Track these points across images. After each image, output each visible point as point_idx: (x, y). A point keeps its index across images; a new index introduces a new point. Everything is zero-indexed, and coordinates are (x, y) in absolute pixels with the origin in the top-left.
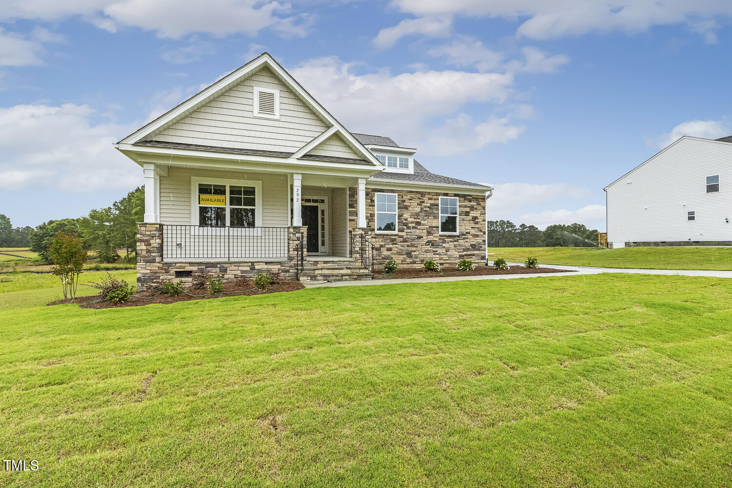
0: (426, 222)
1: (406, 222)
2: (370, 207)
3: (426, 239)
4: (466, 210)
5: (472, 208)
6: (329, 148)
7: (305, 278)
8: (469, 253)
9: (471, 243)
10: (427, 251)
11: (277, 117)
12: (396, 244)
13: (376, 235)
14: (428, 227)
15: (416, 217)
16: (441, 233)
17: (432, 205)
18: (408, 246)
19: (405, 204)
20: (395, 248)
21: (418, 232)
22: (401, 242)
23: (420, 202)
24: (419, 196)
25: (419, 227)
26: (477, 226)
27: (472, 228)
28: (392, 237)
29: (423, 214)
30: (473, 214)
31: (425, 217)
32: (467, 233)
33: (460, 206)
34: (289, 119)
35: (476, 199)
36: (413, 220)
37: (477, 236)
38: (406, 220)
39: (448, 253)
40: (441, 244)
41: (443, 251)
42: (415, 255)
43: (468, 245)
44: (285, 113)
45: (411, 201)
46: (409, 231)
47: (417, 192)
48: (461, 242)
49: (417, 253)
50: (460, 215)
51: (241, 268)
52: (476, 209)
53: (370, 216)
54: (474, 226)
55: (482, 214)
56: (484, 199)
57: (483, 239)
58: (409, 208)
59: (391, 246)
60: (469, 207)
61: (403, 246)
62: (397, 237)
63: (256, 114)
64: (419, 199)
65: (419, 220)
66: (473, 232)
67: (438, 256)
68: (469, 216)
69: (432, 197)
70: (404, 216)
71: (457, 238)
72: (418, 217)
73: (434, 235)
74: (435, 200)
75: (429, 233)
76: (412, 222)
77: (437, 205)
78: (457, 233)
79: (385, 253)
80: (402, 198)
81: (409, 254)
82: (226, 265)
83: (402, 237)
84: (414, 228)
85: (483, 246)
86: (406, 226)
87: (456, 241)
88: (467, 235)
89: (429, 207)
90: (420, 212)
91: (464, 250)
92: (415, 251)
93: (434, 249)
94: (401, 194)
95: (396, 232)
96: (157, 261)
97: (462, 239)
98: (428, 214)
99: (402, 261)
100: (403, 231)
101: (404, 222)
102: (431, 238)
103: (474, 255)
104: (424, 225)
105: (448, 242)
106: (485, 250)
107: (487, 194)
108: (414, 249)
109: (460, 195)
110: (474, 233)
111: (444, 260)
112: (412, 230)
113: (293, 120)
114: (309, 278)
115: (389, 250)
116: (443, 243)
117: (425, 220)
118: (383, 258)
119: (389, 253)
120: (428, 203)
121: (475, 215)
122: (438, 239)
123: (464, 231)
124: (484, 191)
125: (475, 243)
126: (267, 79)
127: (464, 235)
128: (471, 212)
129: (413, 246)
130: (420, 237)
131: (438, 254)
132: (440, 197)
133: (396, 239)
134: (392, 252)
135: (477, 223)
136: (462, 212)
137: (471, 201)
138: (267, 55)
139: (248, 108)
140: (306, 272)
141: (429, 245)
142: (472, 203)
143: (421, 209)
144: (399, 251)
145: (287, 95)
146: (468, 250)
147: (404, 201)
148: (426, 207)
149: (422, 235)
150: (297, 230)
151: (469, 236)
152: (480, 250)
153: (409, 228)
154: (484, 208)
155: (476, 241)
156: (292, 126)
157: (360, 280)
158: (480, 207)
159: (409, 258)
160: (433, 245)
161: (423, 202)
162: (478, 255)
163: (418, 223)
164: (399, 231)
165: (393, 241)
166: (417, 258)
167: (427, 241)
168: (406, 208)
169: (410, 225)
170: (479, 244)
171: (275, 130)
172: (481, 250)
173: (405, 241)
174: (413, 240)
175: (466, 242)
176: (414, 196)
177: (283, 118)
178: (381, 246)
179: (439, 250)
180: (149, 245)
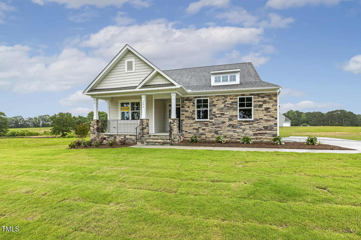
0: (228, 113)
1: (214, 113)
2: (192, 107)
3: (227, 123)
4: (259, 104)
5: (265, 102)
6: (156, 80)
7: (139, 143)
8: (261, 132)
9: (264, 125)
10: (228, 131)
11: (134, 71)
12: (208, 126)
13: (196, 121)
14: (230, 116)
15: (221, 110)
16: (239, 119)
17: (232, 102)
18: (216, 127)
19: (214, 103)
20: (207, 129)
21: (222, 119)
22: (211, 125)
23: (224, 101)
24: (224, 98)
25: (223, 116)
26: (269, 114)
27: (265, 115)
28: (205, 123)
29: (226, 108)
30: (265, 106)
31: (227, 110)
32: (260, 119)
33: (254, 102)
34: (138, 71)
35: (269, 95)
36: (219, 112)
37: (269, 121)
38: (215, 112)
39: (244, 132)
40: (239, 126)
41: (241, 131)
42: (220, 133)
43: (261, 127)
44: (137, 68)
45: (217, 101)
46: (216, 119)
47: (222, 96)
48: (255, 125)
49: (222, 132)
50: (254, 107)
51: (121, 137)
52: (269, 102)
53: (193, 112)
54: (267, 114)
55: (274, 105)
56: (276, 95)
57: (274, 122)
58: (217, 106)
59: (205, 128)
60: (262, 101)
61: (212, 128)
62: (209, 122)
63: (126, 72)
64: (223, 99)
65: (223, 112)
66: (265, 118)
67: (237, 134)
68: (262, 107)
69: (232, 97)
70: (213, 110)
71: (251, 122)
72: (223, 110)
73: (234, 121)
74: (234, 99)
75: (230, 120)
76: (218, 114)
77: (237, 102)
78: (252, 119)
79: (201, 131)
80: (212, 100)
81: (216, 132)
82: (116, 136)
83: (212, 122)
84: (219, 117)
85: (275, 128)
86: (214, 116)
87: (251, 124)
88: (260, 120)
89: (230, 104)
90: (223, 107)
91: (257, 130)
92: (220, 131)
93: (233, 129)
94: (211, 98)
95: (208, 120)
96: (96, 133)
97: (256, 123)
98: (229, 108)
99: (212, 136)
100: (212, 119)
101: (213, 114)
102: (231, 123)
103: (266, 133)
104: (226, 115)
105: (245, 125)
106: (277, 130)
107: (278, 91)
108: (220, 129)
109: (254, 94)
110: (267, 119)
111: (241, 136)
112: (218, 118)
113: (140, 70)
114: (141, 143)
115: (204, 129)
116: (240, 125)
117: (228, 112)
118: (200, 134)
119: (204, 131)
120: (229, 101)
121: (268, 107)
122: (237, 123)
123: (258, 117)
124: (276, 90)
125: (267, 125)
126: (130, 55)
127: (258, 120)
128: (264, 105)
129: (219, 127)
130: (223, 122)
131: (237, 133)
132: (238, 97)
133: (208, 123)
134: (205, 131)
135: (269, 112)
136: (256, 105)
137: (264, 98)
138: (127, 45)
139: (123, 70)
140: (142, 140)
141: (229, 127)
142: (265, 99)
143: (225, 106)
144: (210, 130)
145: (138, 60)
146: (261, 130)
147: (213, 102)
148: (228, 104)
149: (225, 121)
150: (142, 121)
151: (261, 121)
152: (271, 130)
153: (216, 117)
154: (276, 101)
155: (268, 124)
156: (140, 73)
157: (164, 145)
158: (272, 100)
159: (216, 134)
160: (233, 127)
161: (226, 101)
162: (270, 134)
163: (223, 114)
164: (210, 119)
165: (206, 125)
166: (221, 134)
167: (228, 124)
168: (215, 105)
169: (217, 115)
170: (271, 126)
171: (133, 77)
172: (273, 130)
173: (213, 125)
174: (219, 124)
175: (259, 125)
176: (220, 98)
177: (136, 71)
178: (199, 128)
179: (238, 130)
180: (93, 128)
